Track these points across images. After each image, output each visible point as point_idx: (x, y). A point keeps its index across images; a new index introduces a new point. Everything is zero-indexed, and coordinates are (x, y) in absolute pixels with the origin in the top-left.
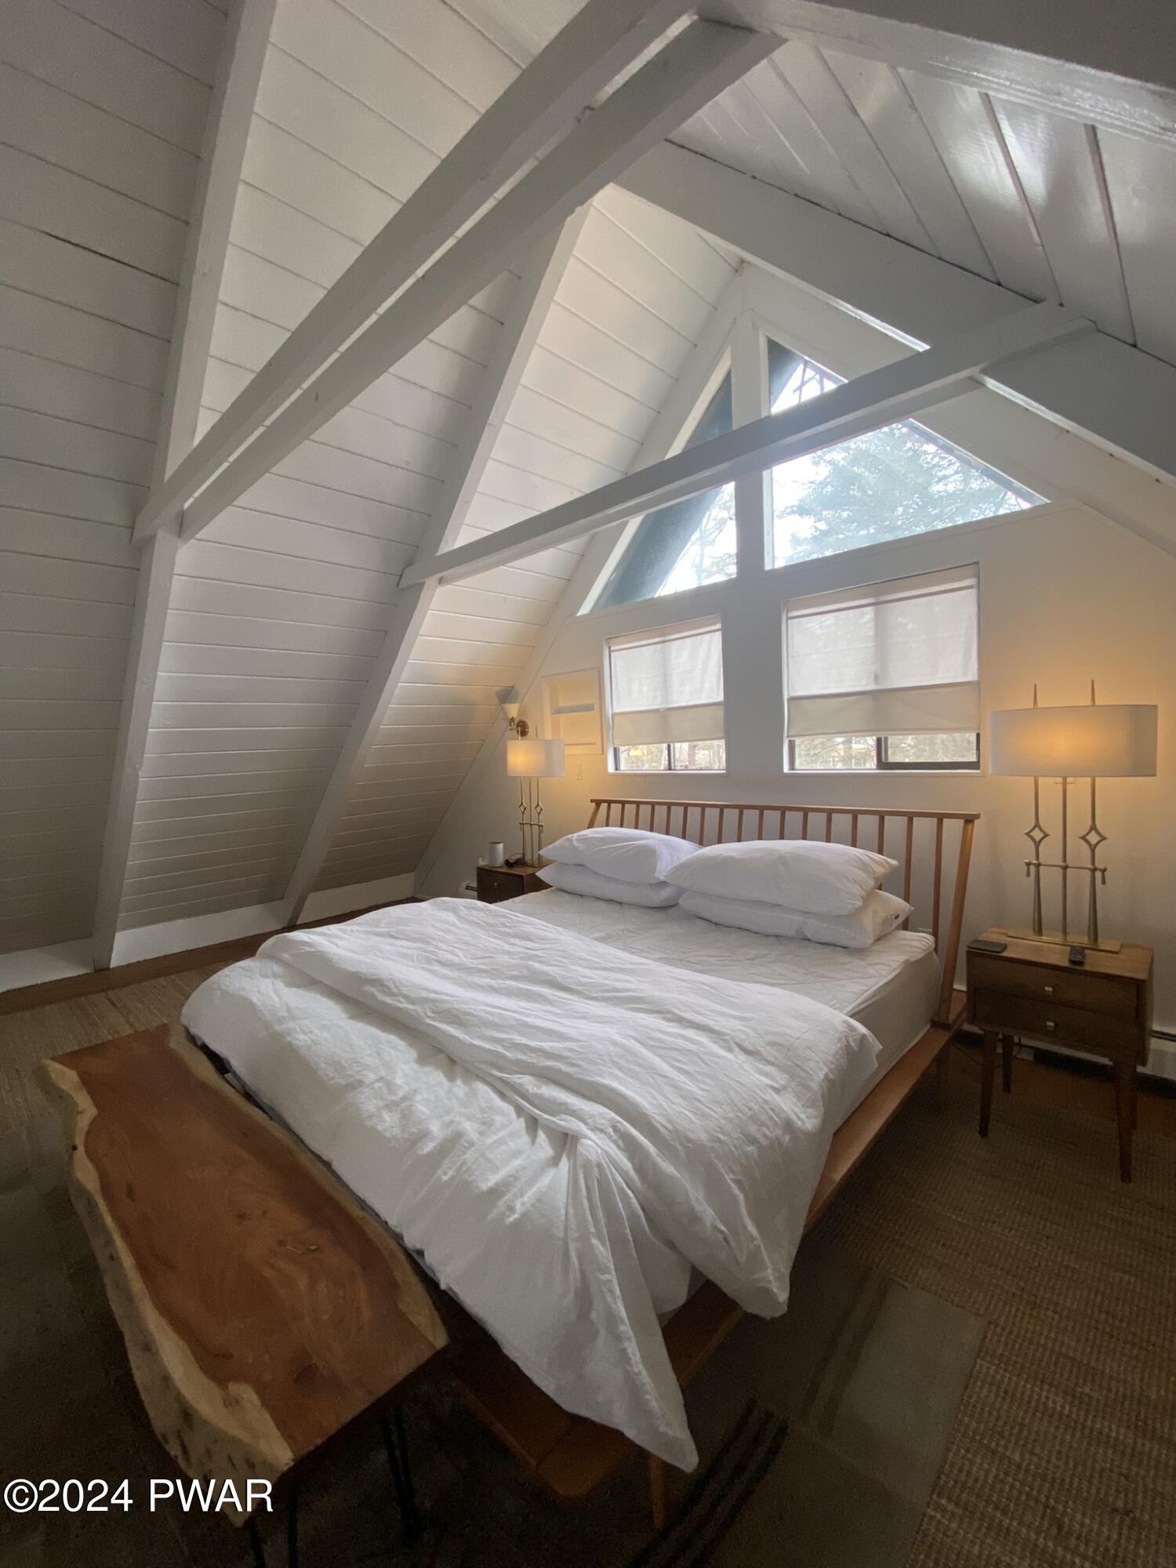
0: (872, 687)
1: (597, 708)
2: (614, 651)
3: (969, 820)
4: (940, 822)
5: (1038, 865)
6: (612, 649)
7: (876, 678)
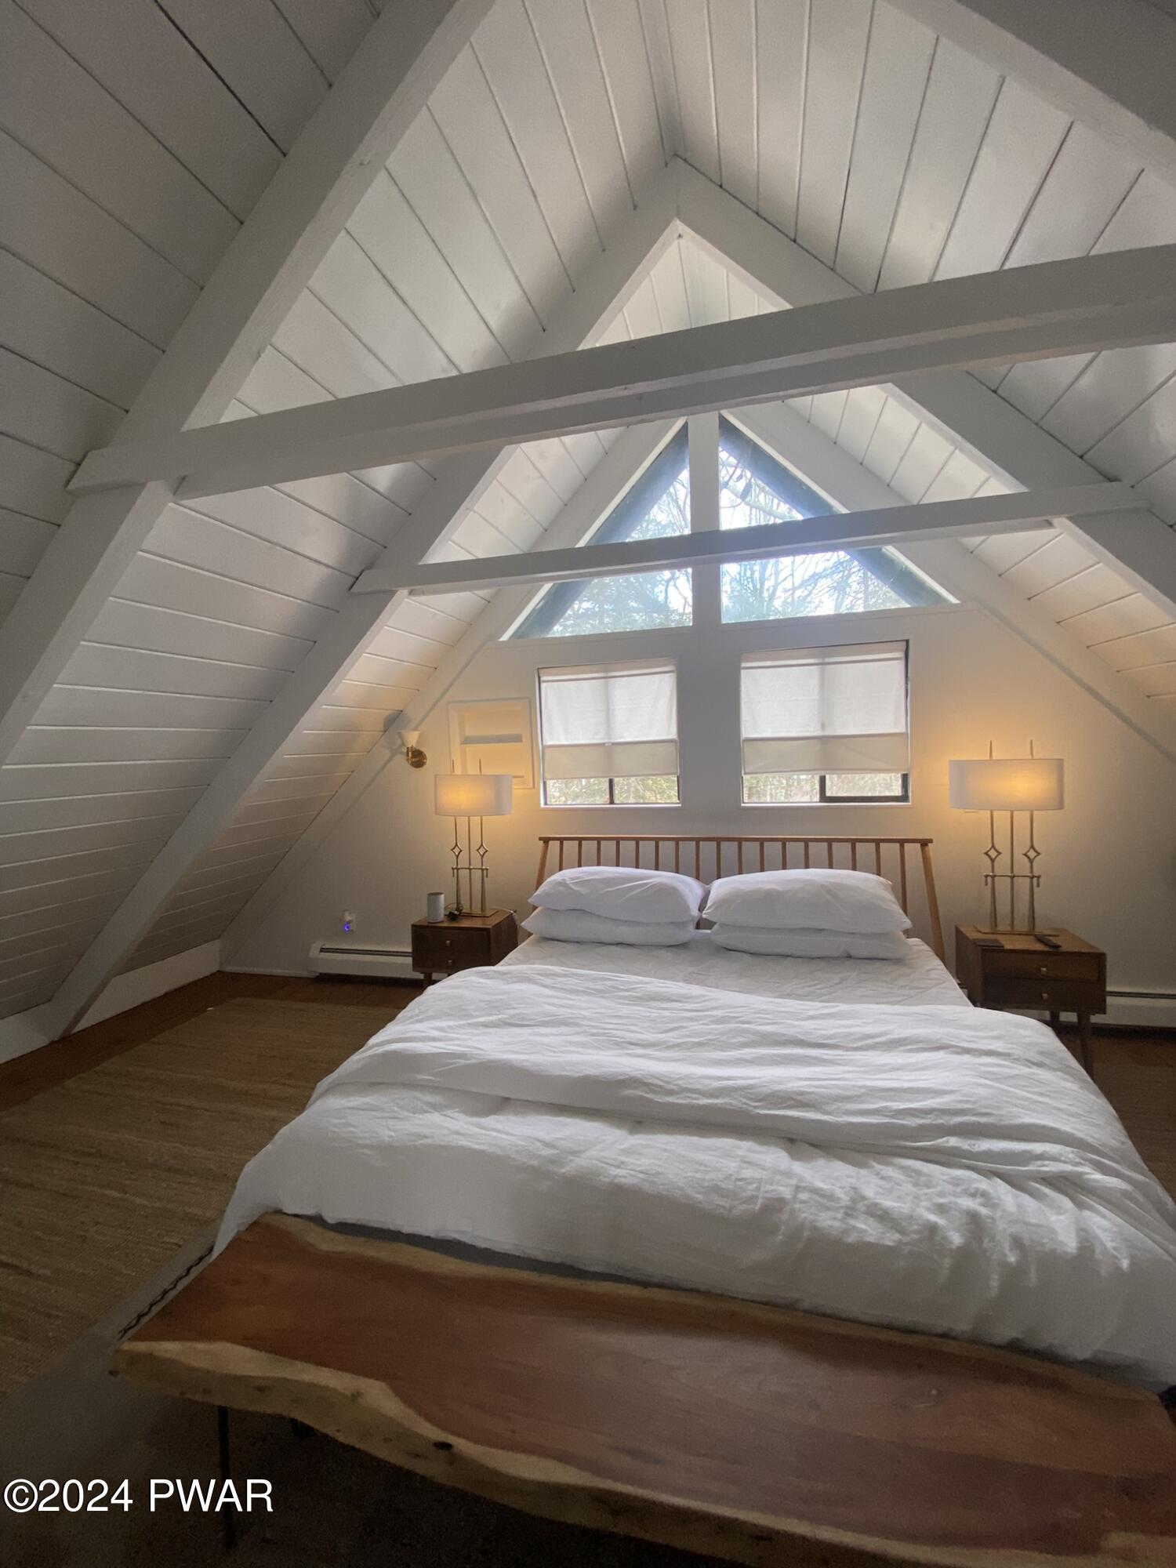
0: (819, 733)
1: (526, 739)
2: (544, 681)
3: (924, 843)
4: (902, 846)
5: (993, 877)
6: (543, 678)
7: (823, 727)
